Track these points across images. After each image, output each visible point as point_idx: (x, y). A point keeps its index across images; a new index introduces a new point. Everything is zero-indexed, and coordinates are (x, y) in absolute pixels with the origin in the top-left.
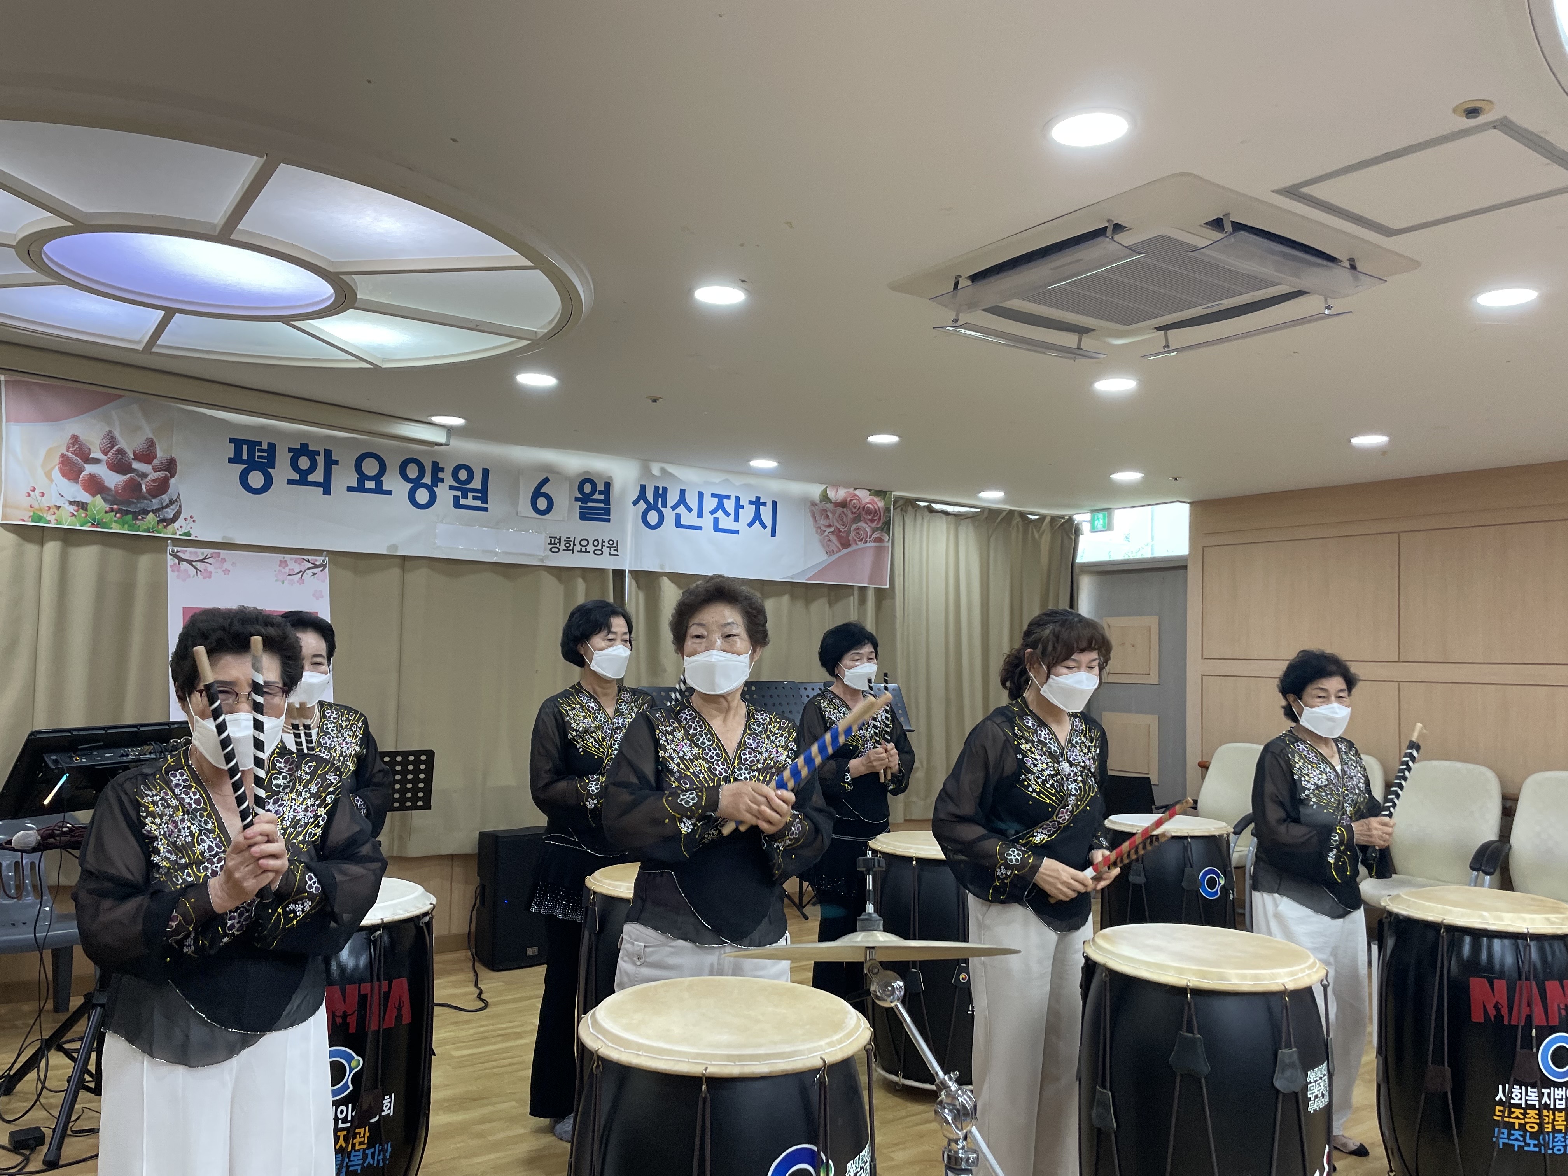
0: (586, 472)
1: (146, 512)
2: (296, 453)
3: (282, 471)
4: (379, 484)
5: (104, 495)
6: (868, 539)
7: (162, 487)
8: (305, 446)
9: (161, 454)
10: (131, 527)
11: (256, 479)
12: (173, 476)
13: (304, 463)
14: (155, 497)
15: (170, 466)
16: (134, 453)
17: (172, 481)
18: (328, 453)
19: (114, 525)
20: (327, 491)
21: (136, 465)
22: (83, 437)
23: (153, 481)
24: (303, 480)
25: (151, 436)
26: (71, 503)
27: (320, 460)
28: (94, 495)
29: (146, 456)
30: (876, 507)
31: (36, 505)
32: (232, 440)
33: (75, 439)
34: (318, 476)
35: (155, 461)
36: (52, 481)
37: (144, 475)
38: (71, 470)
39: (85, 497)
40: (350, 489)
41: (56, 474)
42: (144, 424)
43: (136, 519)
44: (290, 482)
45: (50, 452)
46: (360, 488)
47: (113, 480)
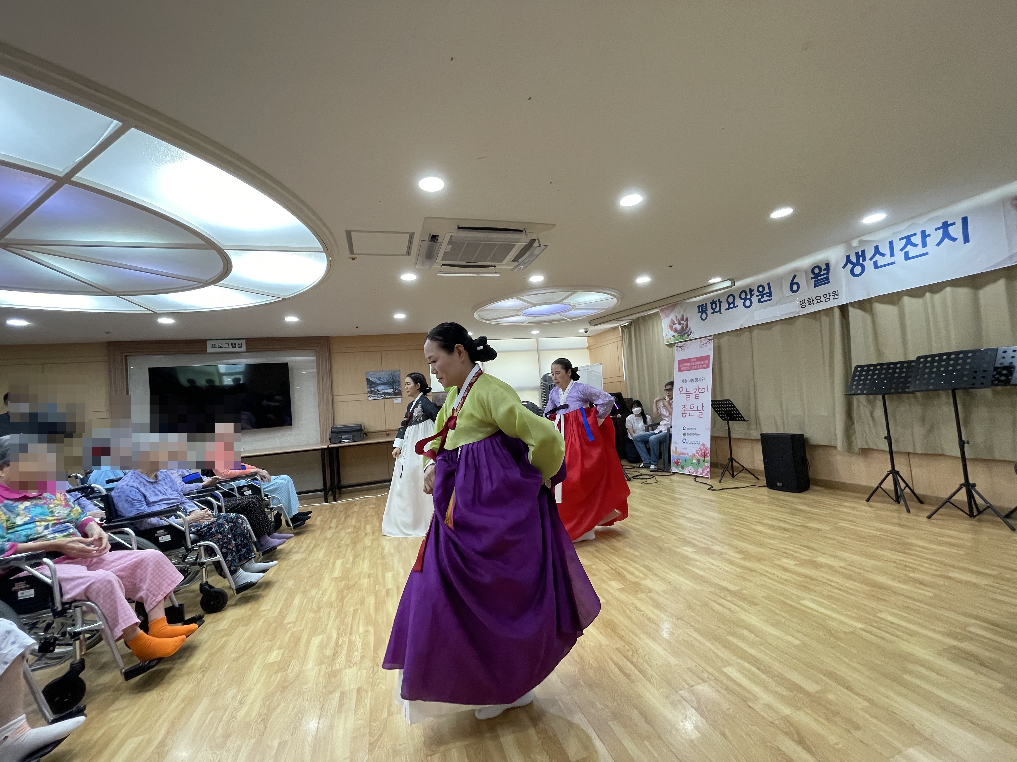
0: (814, 263)
1: (685, 334)
2: (712, 304)
3: (710, 311)
4: (734, 305)
5: (677, 332)
7: (687, 326)
8: (713, 300)
9: (685, 317)
10: (683, 339)
11: (704, 316)
13: (714, 306)
14: (686, 329)
15: (687, 320)
16: (680, 319)
17: (688, 323)
18: (719, 300)
19: (679, 339)
20: (721, 313)
21: (682, 322)
23: (685, 325)
24: (715, 312)
25: (683, 313)
26: (672, 336)
27: (718, 303)
29: (682, 319)
31: (668, 339)
32: (698, 307)
33: (672, 319)
34: (717, 309)
35: (684, 319)
36: (669, 332)
37: (683, 324)
38: (671, 328)
39: (674, 334)
40: (726, 310)
41: (669, 329)
42: (682, 310)
43: (683, 336)
44: (712, 313)
45: (668, 325)
46: (729, 308)
47: (679, 327)
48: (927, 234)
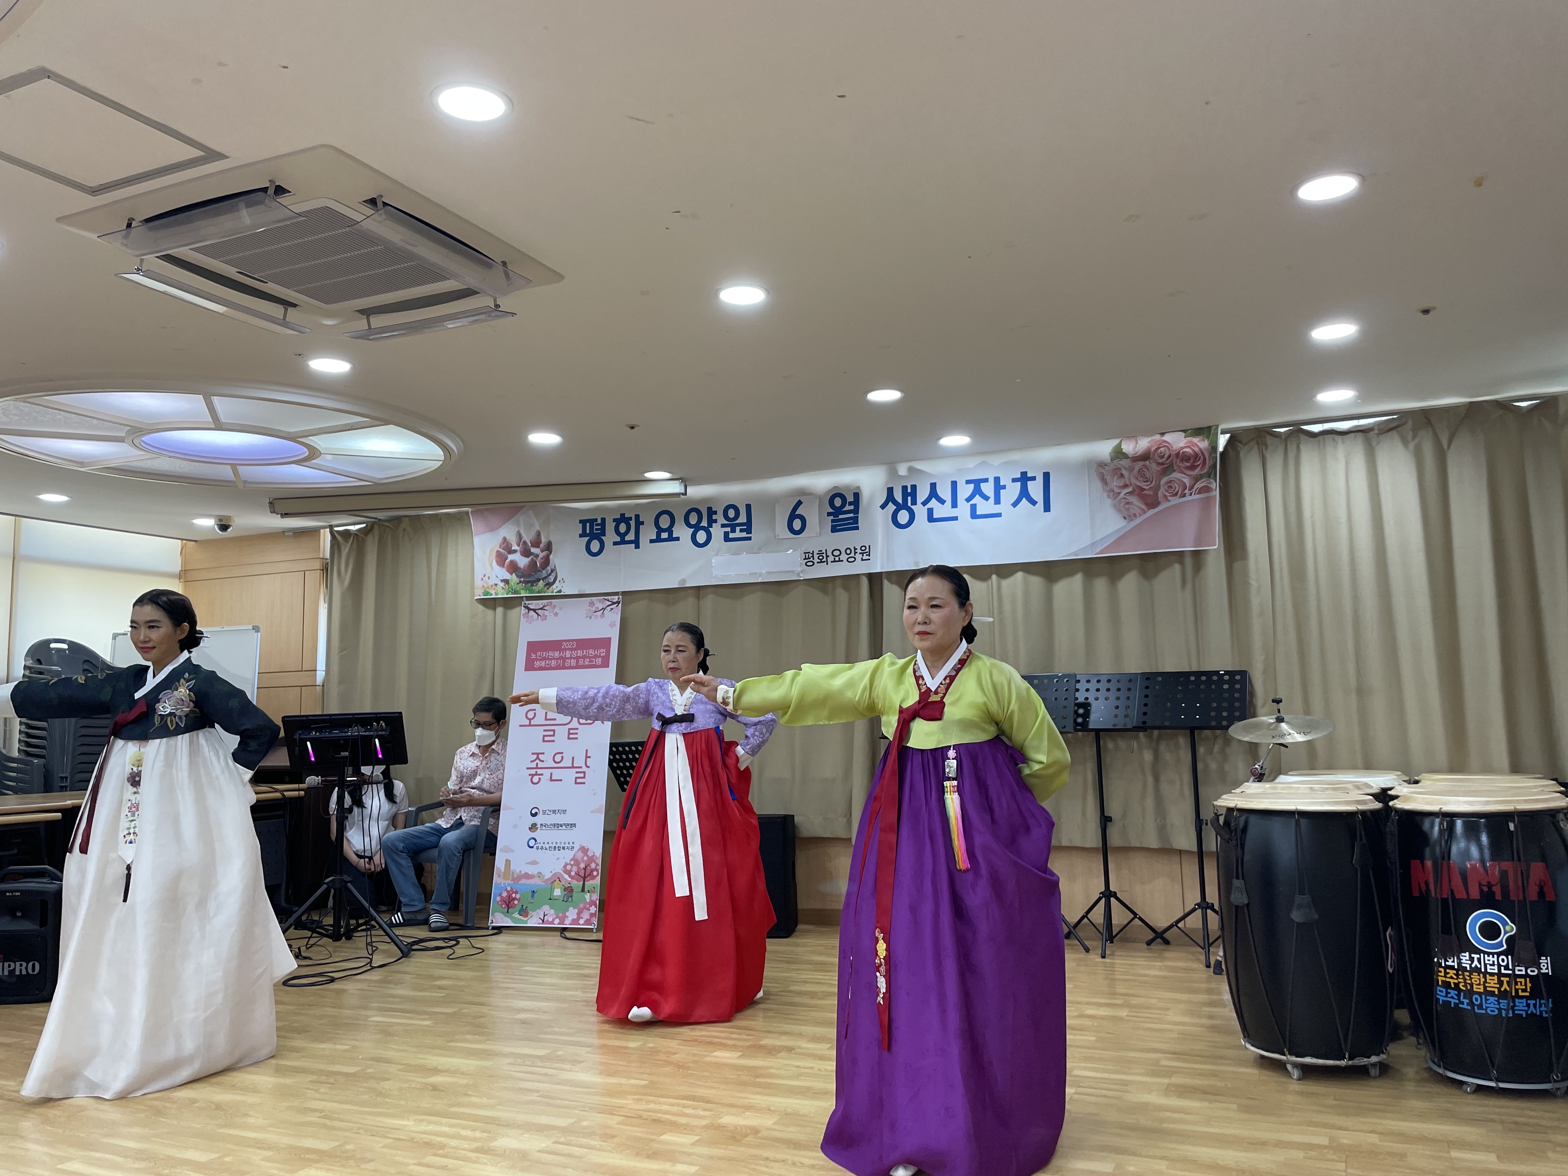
0: (835, 487)
1: (538, 580)
2: (618, 522)
3: (610, 537)
4: (671, 533)
5: (517, 573)
6: (1187, 491)
7: (546, 562)
8: (623, 515)
9: (544, 540)
10: (531, 592)
11: (595, 546)
12: (551, 553)
13: (623, 528)
14: (544, 569)
15: (549, 547)
16: (531, 542)
17: (551, 557)
18: (637, 517)
19: (522, 591)
20: (637, 547)
21: (533, 550)
22: (508, 538)
23: (542, 558)
24: (623, 542)
25: (538, 529)
26: (502, 581)
27: (633, 523)
28: (511, 574)
29: (536, 544)
30: (1196, 449)
31: (486, 585)
32: (581, 521)
33: (505, 539)
34: (631, 536)
35: (542, 545)
36: (492, 568)
37: (537, 556)
38: (501, 559)
39: (507, 576)
41: (494, 563)
42: (535, 521)
43: (532, 585)
44: (615, 543)
45: (491, 550)
46: (659, 540)
47: (523, 562)
48: (1001, 484)
